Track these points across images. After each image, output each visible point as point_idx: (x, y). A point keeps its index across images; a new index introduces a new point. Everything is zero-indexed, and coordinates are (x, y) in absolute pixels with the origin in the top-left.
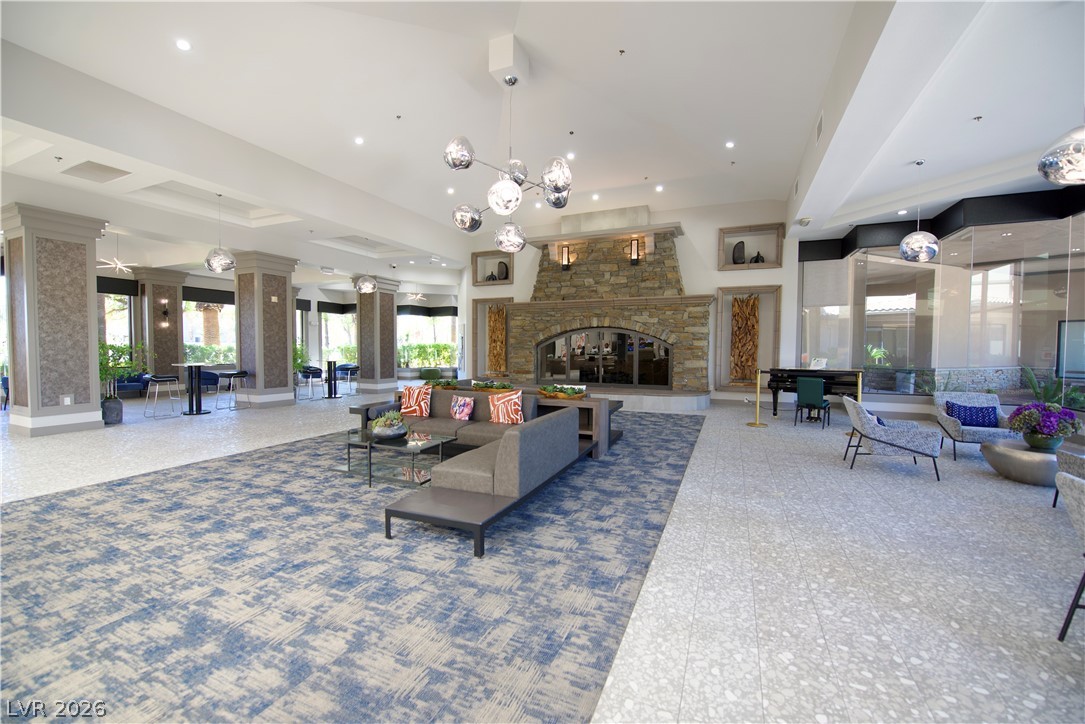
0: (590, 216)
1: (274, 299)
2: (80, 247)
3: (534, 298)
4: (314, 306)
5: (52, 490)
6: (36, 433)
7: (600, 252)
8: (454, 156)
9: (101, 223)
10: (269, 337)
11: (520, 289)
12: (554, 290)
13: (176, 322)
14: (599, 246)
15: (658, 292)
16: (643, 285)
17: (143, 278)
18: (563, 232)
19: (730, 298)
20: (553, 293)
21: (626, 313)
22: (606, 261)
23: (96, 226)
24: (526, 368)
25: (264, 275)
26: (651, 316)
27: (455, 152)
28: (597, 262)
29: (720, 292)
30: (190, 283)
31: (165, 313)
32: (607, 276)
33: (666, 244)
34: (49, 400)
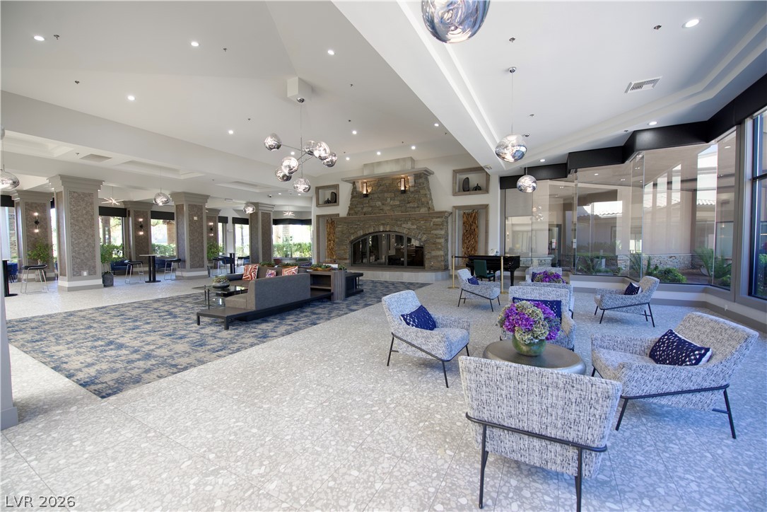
0: (379, 164)
1: (195, 218)
2: (90, 195)
3: (349, 214)
4: (230, 220)
5: (73, 310)
6: (70, 289)
7: (385, 185)
8: (270, 144)
9: (101, 182)
10: (193, 240)
11: (342, 209)
12: (360, 209)
13: (147, 232)
14: (384, 182)
15: (417, 209)
16: (408, 205)
17: (129, 207)
18: (365, 174)
19: (462, 212)
20: (359, 211)
21: (399, 223)
22: (388, 191)
23: (98, 183)
24: (344, 256)
25: (189, 205)
26: (412, 224)
27: (270, 141)
28: (383, 192)
29: (454, 209)
30: (155, 209)
31: (141, 227)
32: (389, 200)
33: (421, 181)
34: (76, 274)
